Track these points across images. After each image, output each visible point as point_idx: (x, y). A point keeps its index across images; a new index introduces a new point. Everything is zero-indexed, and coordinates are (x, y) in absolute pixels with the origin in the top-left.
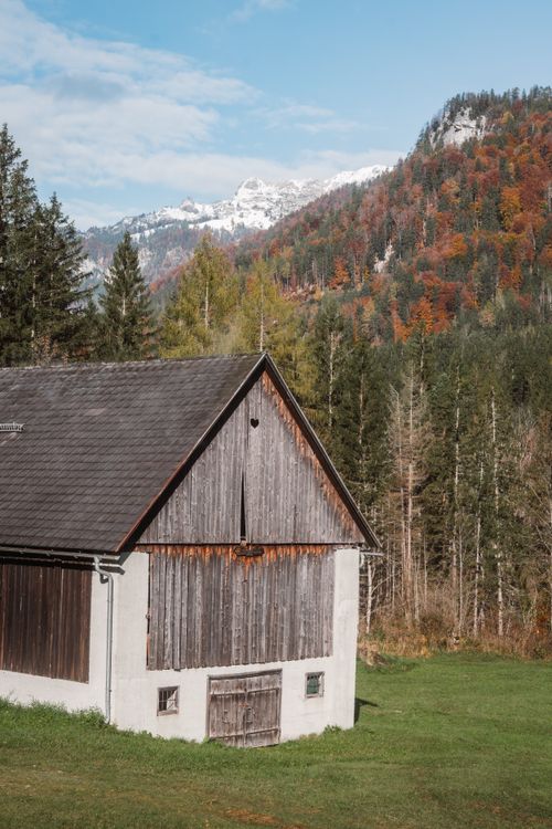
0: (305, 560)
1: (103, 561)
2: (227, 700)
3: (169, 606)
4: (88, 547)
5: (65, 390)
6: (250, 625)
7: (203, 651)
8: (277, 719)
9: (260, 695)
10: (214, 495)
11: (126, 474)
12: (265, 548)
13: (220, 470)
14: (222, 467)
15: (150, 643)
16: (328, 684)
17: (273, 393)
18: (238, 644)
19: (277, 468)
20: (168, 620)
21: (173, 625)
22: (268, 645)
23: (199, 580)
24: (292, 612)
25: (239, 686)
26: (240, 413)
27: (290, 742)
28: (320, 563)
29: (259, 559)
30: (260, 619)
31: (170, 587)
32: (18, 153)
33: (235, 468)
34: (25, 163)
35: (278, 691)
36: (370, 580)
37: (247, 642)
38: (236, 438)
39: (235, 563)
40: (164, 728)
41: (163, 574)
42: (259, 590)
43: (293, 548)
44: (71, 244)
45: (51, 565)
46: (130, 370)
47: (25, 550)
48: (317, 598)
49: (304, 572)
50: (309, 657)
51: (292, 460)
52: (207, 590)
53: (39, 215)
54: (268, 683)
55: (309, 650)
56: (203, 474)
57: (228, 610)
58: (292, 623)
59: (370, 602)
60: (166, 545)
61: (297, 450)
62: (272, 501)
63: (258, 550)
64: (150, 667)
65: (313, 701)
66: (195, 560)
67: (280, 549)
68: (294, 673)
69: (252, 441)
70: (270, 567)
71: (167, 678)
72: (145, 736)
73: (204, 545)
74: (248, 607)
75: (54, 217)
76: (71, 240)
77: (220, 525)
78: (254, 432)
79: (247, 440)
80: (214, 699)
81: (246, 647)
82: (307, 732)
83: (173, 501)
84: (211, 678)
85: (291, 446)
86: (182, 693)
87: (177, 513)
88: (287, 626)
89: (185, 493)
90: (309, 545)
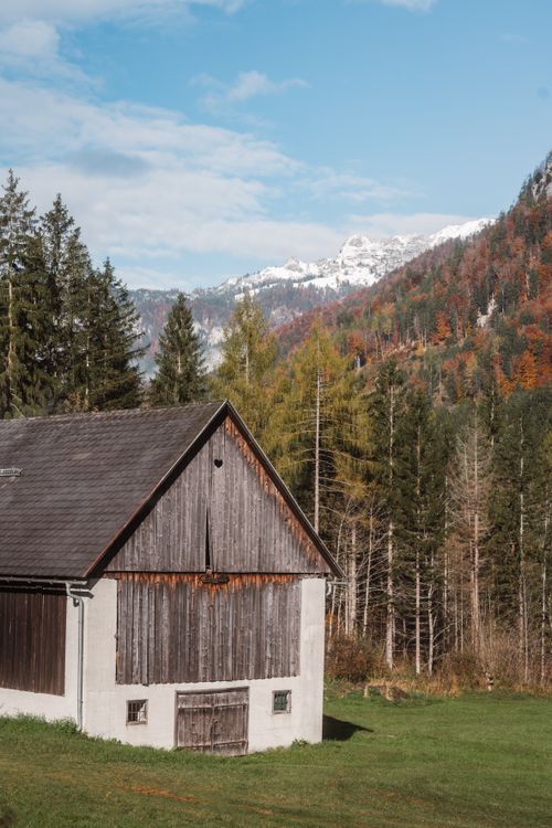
0: (271, 588)
1: (73, 586)
2: (194, 714)
3: (136, 627)
4: (61, 574)
5: (59, 437)
6: (216, 646)
7: (170, 668)
8: (245, 732)
9: (228, 710)
10: (179, 527)
11: (100, 510)
12: (230, 577)
13: (185, 505)
14: (187, 503)
15: (119, 659)
16: (295, 701)
17: (237, 436)
18: (205, 663)
19: (241, 504)
20: (136, 640)
21: (140, 644)
22: (234, 665)
23: (165, 604)
24: (258, 634)
25: (206, 701)
26: (204, 454)
27: (257, 753)
28: (286, 591)
29: (225, 587)
30: (226, 641)
31: (137, 610)
32: (71, 221)
33: (199, 505)
34: (77, 230)
35: (245, 707)
36: (431, 628)
37: (213, 662)
38: (200, 477)
39: (200, 591)
40: (133, 737)
41: (131, 599)
42: (225, 615)
43: (258, 577)
44: (124, 306)
45: (34, 592)
46: (115, 418)
47: (12, 579)
48: (283, 622)
49: (270, 599)
50: (276, 676)
51: (256, 496)
52: (173, 614)
53: (93, 280)
54: (236, 699)
55: (276, 670)
56: (169, 508)
57: (196, 631)
58: (259, 645)
59: (431, 650)
60: (133, 573)
61: (261, 487)
62: (237, 534)
63: (224, 578)
64: (119, 680)
65: (281, 717)
66: (161, 586)
67: (245, 578)
68: (260, 691)
69: (216, 480)
70: (236, 593)
71: (136, 692)
72: (114, 743)
73: (170, 574)
74: (214, 629)
75: (108, 280)
76: (124, 303)
77: (186, 554)
78: (218, 471)
79: (210, 480)
80: (181, 712)
81: (213, 666)
82: (275, 745)
83: (139, 534)
84: (178, 693)
85: (255, 484)
86: (150, 707)
87: (144, 544)
88: (253, 648)
89: (151, 526)
90: (274, 574)
